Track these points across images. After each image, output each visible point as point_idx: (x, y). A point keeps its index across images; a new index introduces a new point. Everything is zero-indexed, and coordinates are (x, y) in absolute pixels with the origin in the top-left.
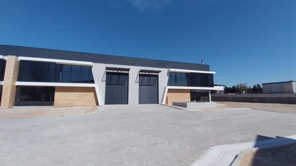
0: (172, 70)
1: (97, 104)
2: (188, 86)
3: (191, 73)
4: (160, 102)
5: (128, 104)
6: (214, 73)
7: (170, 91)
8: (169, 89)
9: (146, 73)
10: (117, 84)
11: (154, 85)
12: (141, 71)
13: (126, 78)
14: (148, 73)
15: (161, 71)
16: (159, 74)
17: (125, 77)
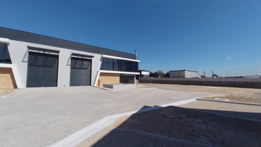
0: (105, 56)
1: (15, 87)
2: (118, 71)
3: (122, 60)
4: (92, 84)
5: (57, 86)
6: (139, 61)
7: (102, 74)
8: (101, 73)
9: (79, 57)
10: (43, 66)
11: (87, 69)
12: (73, 54)
13: (56, 59)
14: (81, 57)
15: (94, 56)
16: (93, 59)
17: (54, 58)
